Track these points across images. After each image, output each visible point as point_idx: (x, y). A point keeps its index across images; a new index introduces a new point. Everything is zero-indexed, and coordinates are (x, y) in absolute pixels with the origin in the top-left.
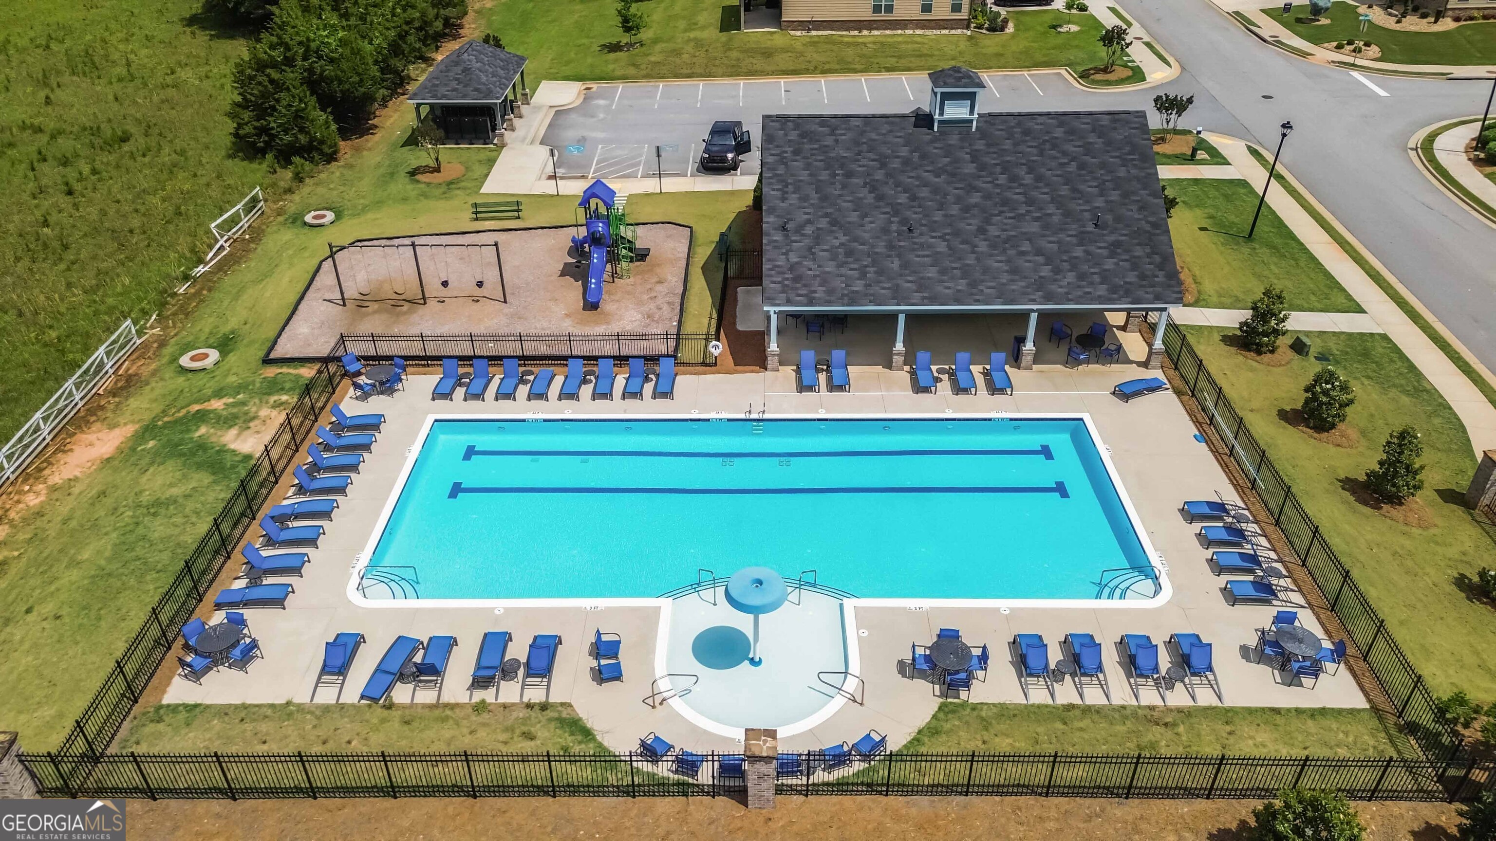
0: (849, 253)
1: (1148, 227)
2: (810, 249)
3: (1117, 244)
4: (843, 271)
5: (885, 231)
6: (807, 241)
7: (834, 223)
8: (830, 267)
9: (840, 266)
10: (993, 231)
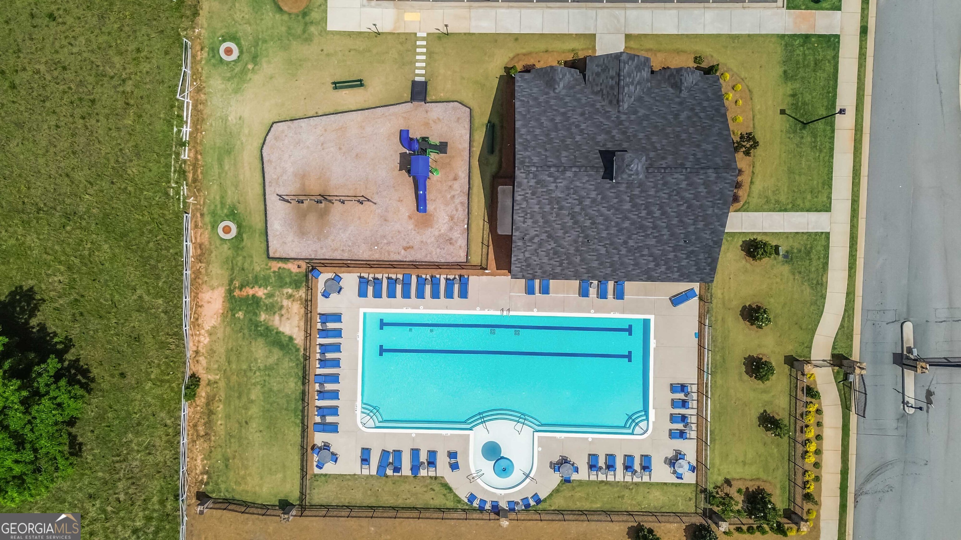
0: (556, 253)
1: (711, 243)
2: (536, 250)
3: (692, 252)
4: (552, 262)
5: (576, 241)
6: (534, 246)
7: (550, 236)
8: (545, 260)
9: (550, 259)
10: (631, 243)
